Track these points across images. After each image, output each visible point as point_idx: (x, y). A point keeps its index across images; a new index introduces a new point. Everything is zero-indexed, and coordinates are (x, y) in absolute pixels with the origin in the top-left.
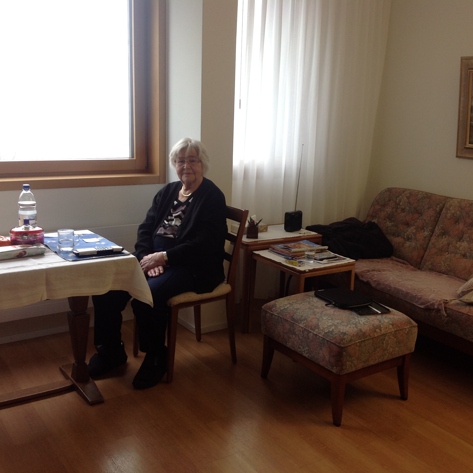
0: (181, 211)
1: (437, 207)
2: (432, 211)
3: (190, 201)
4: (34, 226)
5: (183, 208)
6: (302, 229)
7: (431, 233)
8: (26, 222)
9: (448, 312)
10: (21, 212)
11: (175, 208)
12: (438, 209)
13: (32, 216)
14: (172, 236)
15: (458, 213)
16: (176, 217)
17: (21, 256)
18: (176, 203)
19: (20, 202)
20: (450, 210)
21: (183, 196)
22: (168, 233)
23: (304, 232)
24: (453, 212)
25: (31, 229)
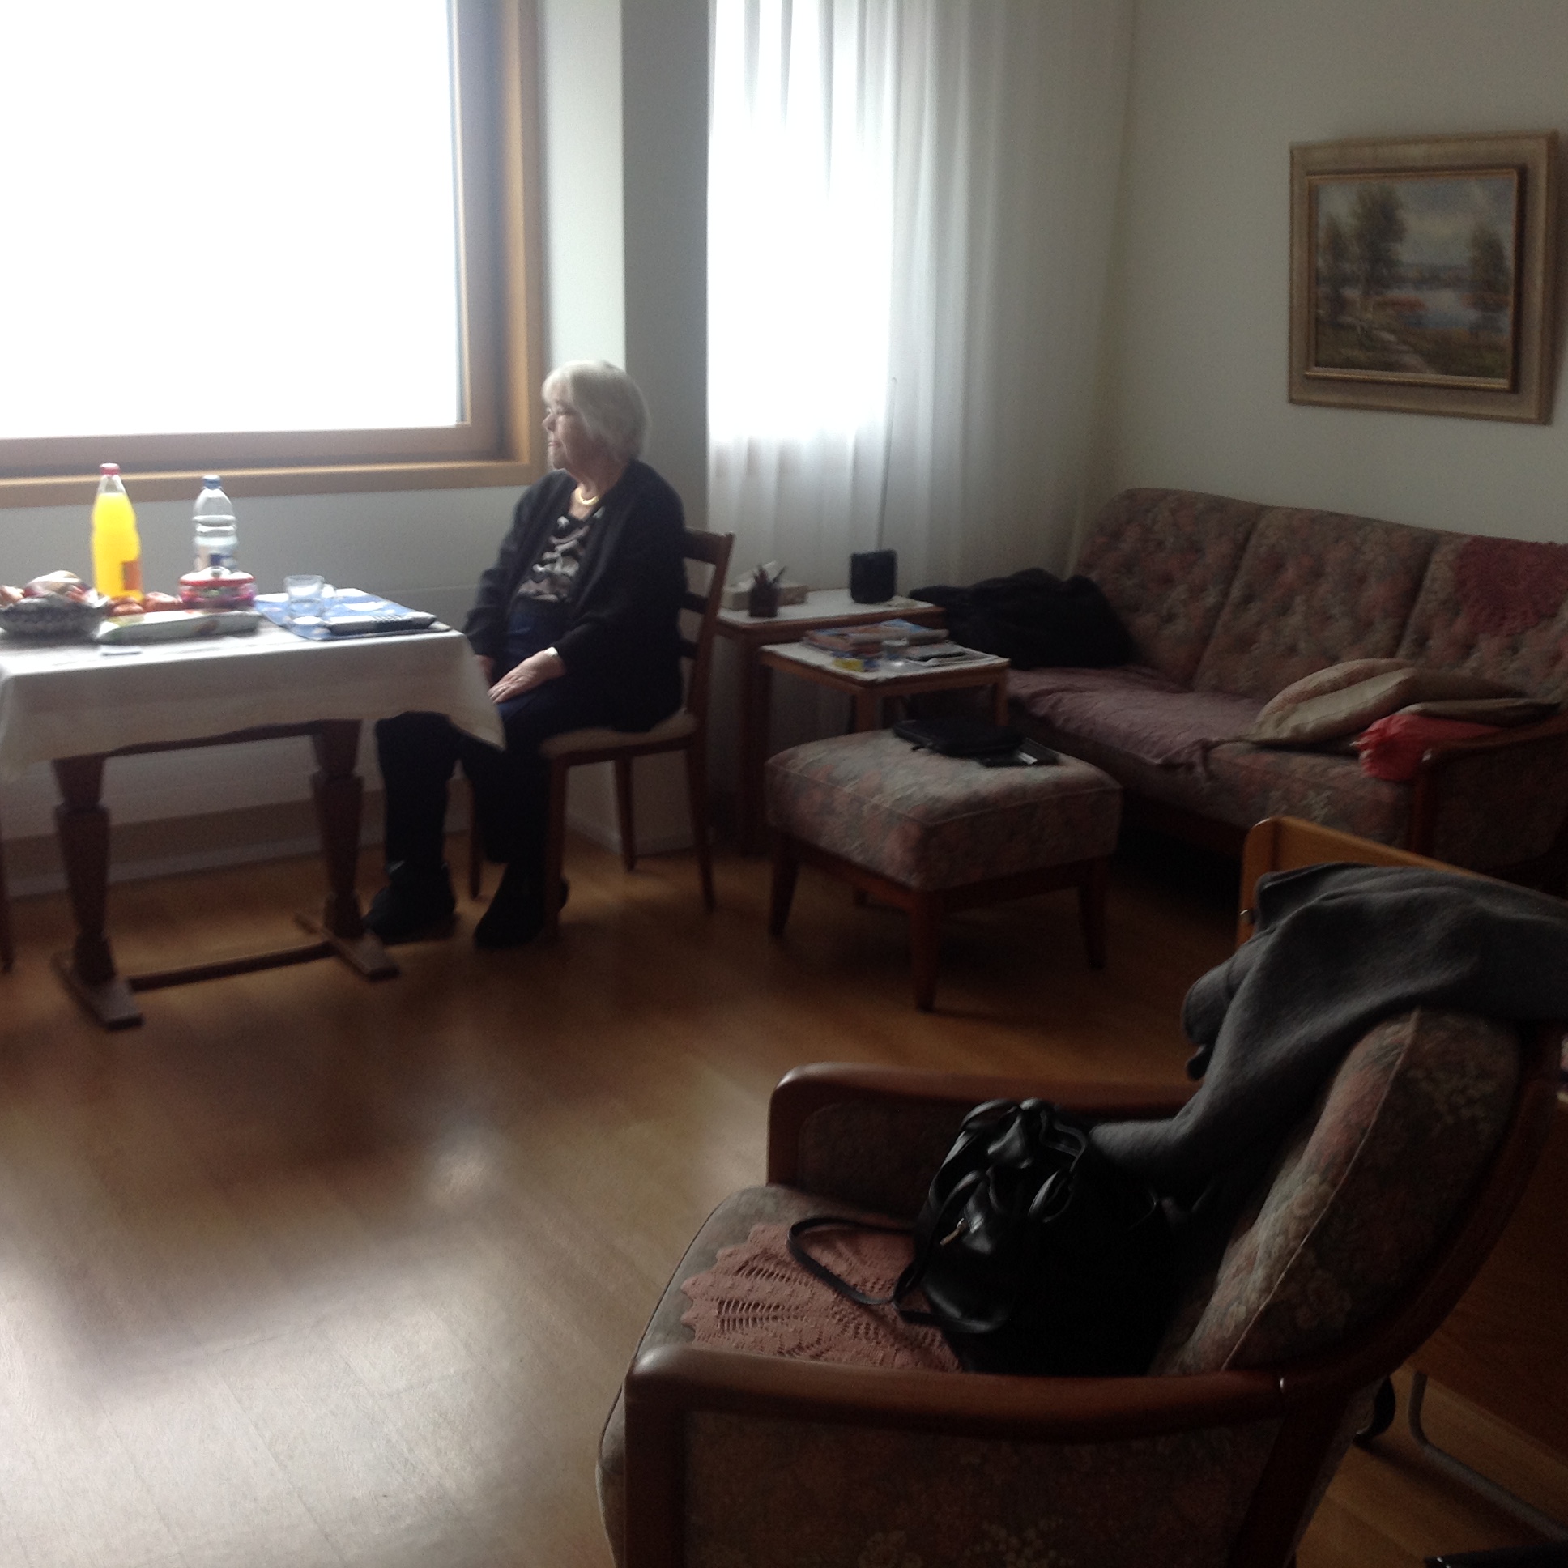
0: (576, 538)
1: (1238, 532)
2: (1226, 543)
3: (598, 514)
4: (232, 569)
5: (581, 533)
6: (895, 598)
7: (1221, 599)
8: (215, 560)
9: (1212, 767)
10: (201, 541)
11: (563, 533)
12: (1239, 536)
13: (225, 548)
14: (552, 597)
15: (1284, 542)
16: (565, 554)
17: (205, 632)
18: (563, 521)
19: (197, 518)
20: (1267, 538)
21: (581, 505)
22: (545, 591)
23: (899, 603)
24: (1274, 541)
25: (226, 575)
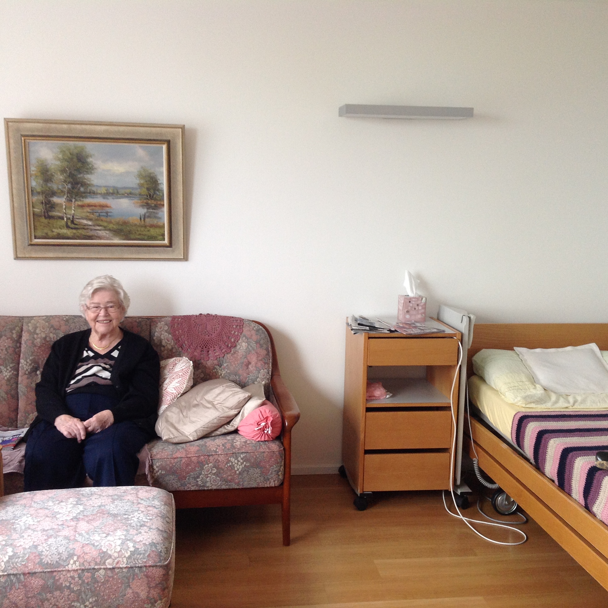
1: (13, 333)
2: (7, 341)
7: (14, 373)
12: (14, 336)
15: (51, 335)
20: (37, 334)
24: (44, 336)
